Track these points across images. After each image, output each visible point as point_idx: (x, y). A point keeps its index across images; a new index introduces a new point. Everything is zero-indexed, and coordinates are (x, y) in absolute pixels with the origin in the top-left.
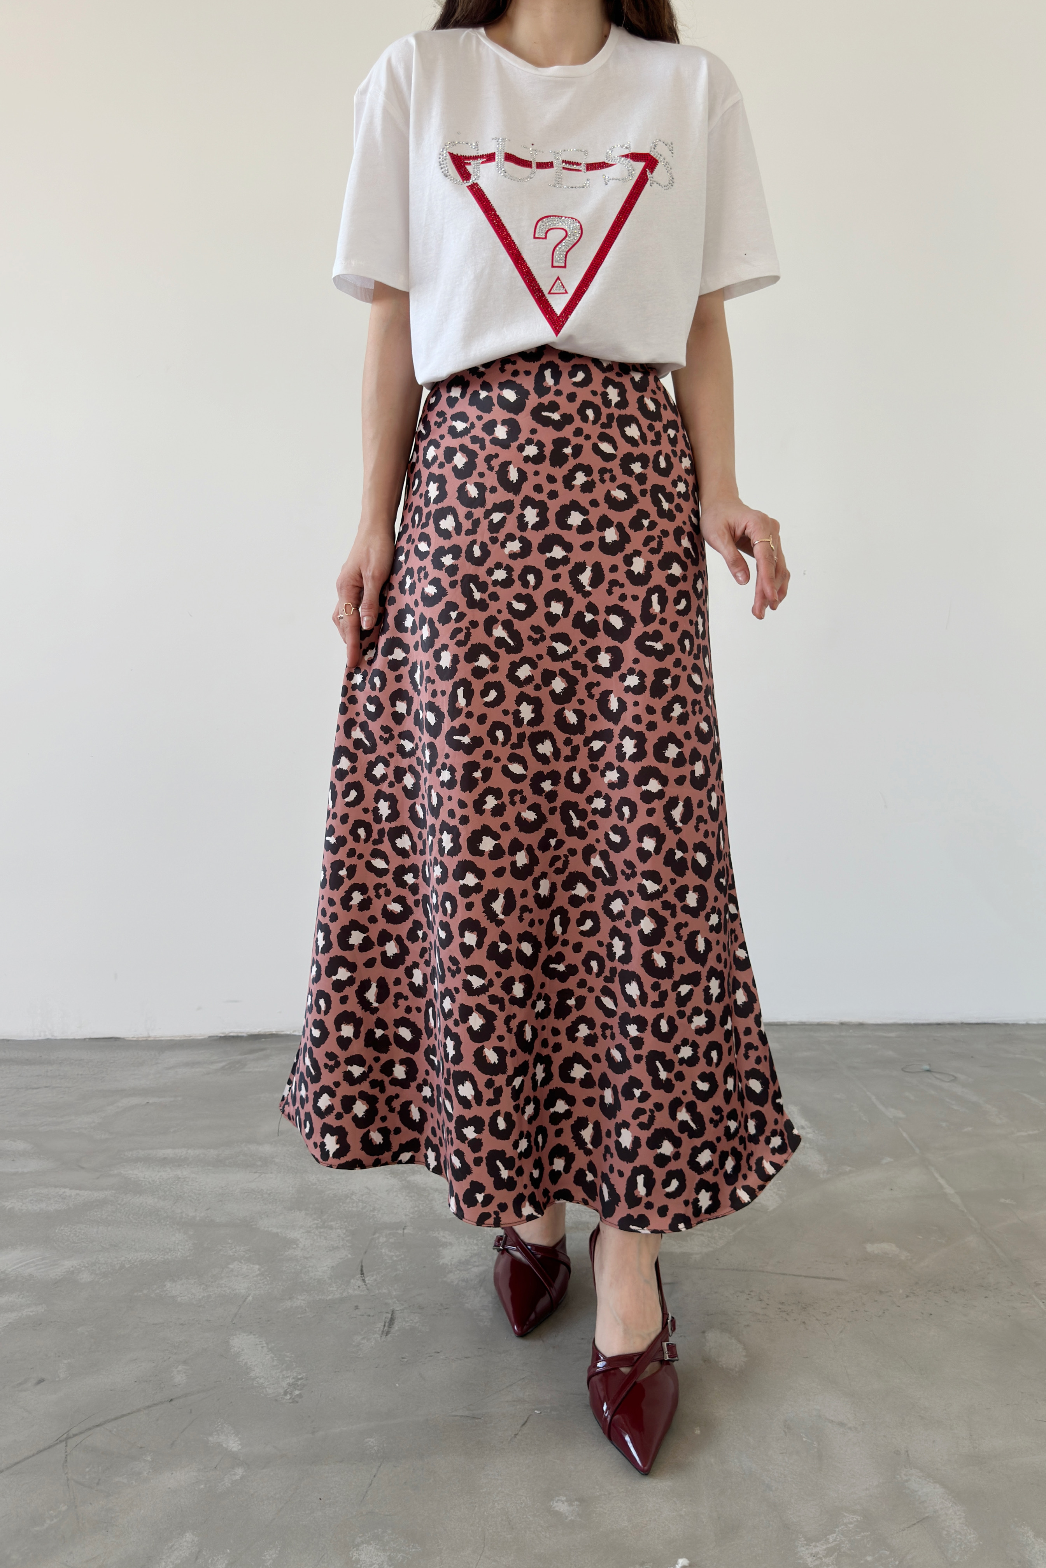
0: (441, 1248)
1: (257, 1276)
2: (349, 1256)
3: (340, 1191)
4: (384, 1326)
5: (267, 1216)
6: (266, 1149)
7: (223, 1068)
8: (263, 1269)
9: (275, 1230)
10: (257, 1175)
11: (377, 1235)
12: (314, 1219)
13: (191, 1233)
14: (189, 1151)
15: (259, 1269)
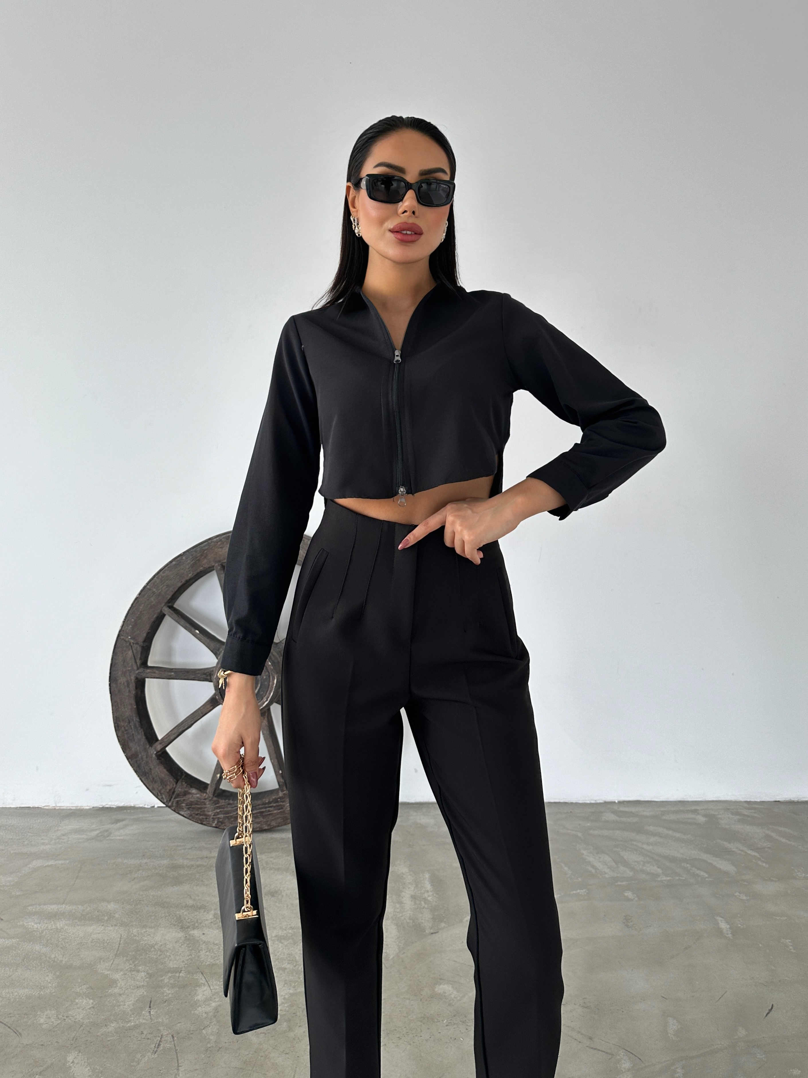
0: (198, 988)
1: (90, 1009)
2: (145, 993)
3: (149, 941)
4: (155, 1047)
5: (104, 961)
6: (111, 906)
7: (97, 836)
8: (94, 1003)
9: (106, 972)
10: (103, 927)
11: (163, 978)
12: (130, 964)
13: (58, 973)
14: (67, 906)
15: (92, 1003)
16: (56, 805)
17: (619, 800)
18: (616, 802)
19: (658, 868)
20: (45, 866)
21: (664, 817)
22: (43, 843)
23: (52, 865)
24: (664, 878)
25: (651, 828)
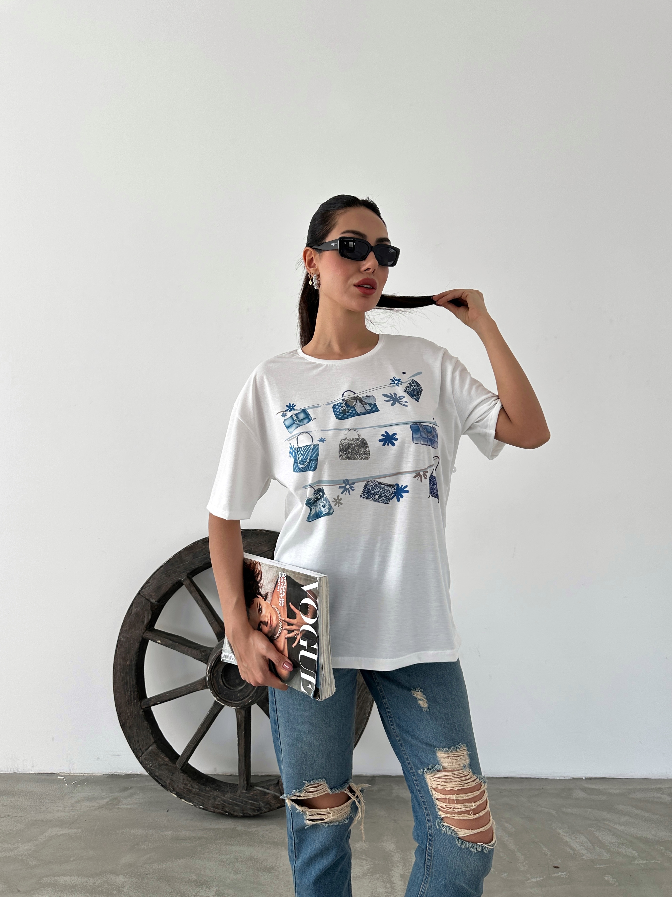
16: (70, 772)
17: (586, 777)
18: (584, 778)
19: (633, 850)
20: (59, 834)
21: (631, 796)
22: (58, 810)
23: (66, 833)
24: (641, 862)
25: (621, 807)
